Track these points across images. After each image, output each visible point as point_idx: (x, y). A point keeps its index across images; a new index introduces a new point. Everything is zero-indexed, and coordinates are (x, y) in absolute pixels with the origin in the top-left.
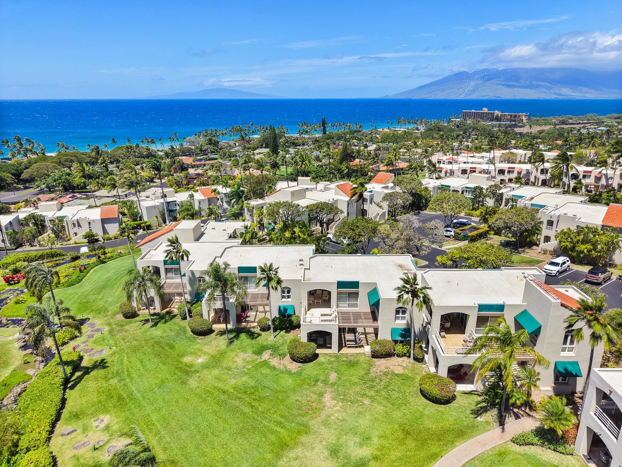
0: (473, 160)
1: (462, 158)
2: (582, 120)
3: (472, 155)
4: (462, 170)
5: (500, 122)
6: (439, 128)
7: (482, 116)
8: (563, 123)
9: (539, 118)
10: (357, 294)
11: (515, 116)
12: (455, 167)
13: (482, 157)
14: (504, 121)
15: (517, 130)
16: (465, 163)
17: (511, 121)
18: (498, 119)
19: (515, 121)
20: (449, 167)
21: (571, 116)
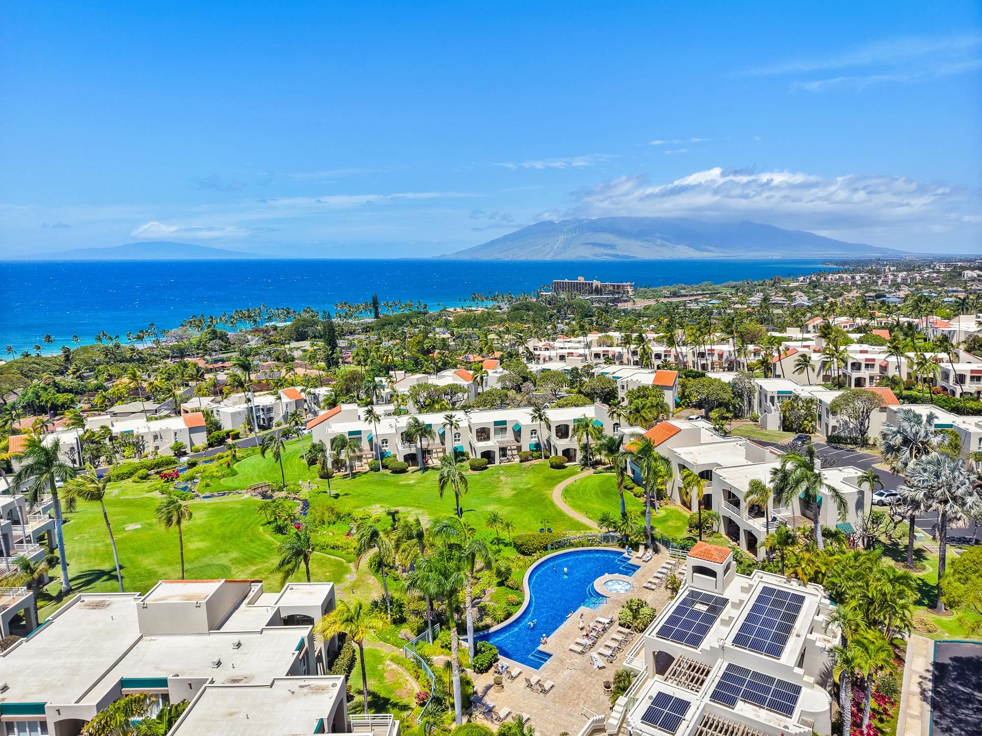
0: (570, 345)
1: (557, 344)
2: (697, 291)
3: (569, 340)
4: (560, 356)
5: (601, 295)
6: (527, 306)
7: (579, 287)
8: (675, 295)
9: (646, 289)
10: (506, 428)
11: (619, 287)
12: (553, 353)
13: (579, 342)
14: (605, 294)
15: (621, 306)
16: (562, 348)
17: (613, 293)
18: (598, 291)
19: (619, 293)
20: (547, 353)
21: (684, 285)
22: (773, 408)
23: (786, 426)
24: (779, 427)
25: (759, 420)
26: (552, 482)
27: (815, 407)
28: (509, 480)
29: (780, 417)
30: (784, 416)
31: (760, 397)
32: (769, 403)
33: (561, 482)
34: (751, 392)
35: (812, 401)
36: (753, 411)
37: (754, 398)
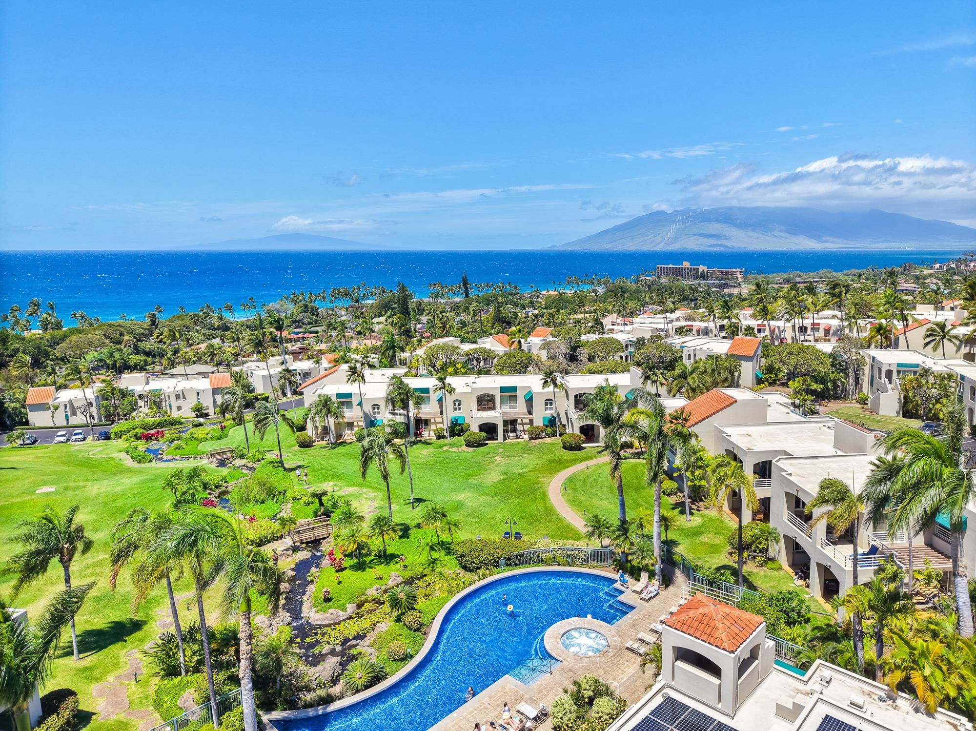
0: (652, 320)
5: (708, 280)
7: (683, 273)
10: (516, 396)
11: (727, 273)
14: (712, 280)
17: (720, 279)
18: (704, 276)
19: (727, 279)
22: (889, 386)
23: (907, 411)
24: (898, 413)
25: (869, 402)
26: (556, 466)
27: (954, 385)
28: (505, 461)
29: (900, 399)
30: (906, 397)
31: (872, 372)
32: (884, 379)
33: (568, 467)
34: (858, 367)
35: (950, 377)
36: (861, 390)
37: (864, 374)
